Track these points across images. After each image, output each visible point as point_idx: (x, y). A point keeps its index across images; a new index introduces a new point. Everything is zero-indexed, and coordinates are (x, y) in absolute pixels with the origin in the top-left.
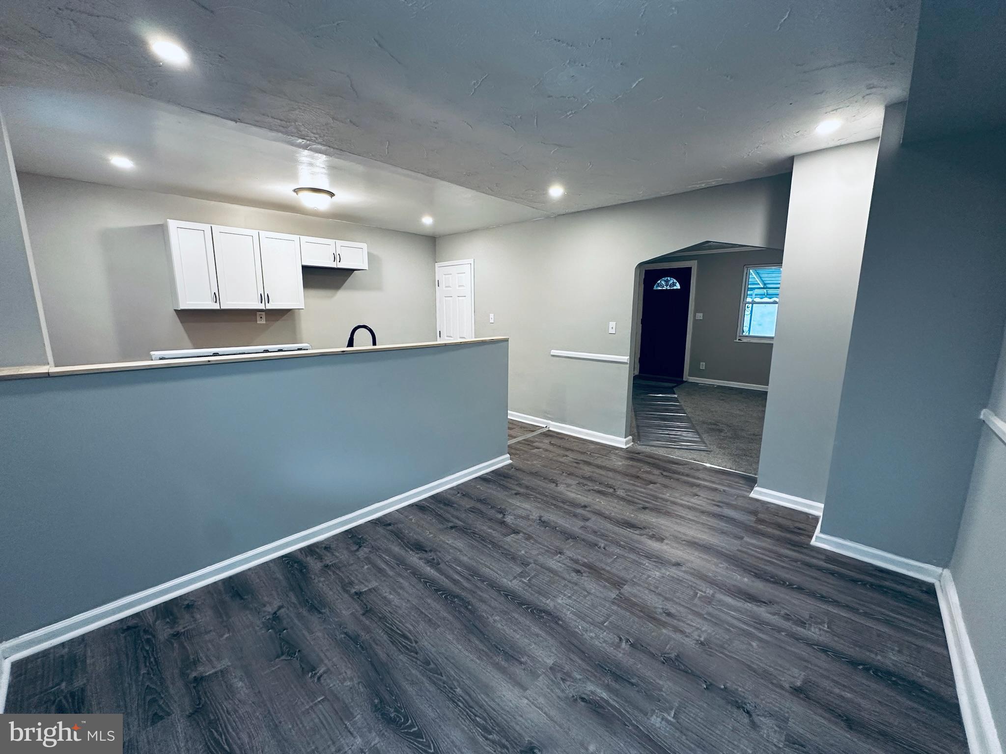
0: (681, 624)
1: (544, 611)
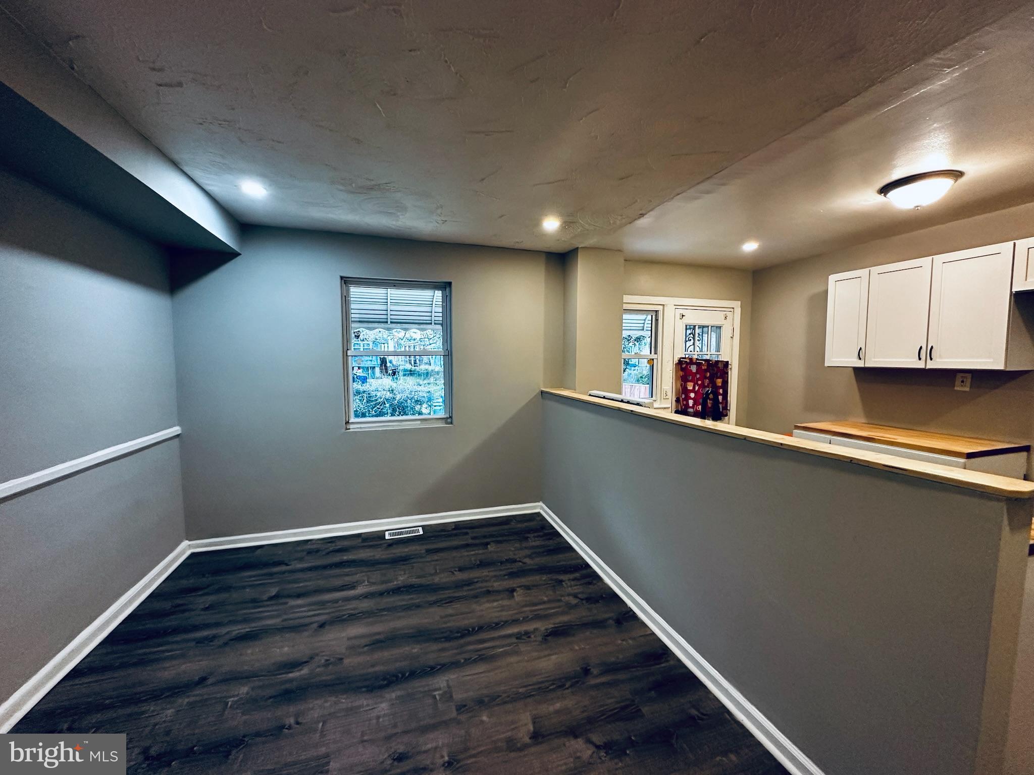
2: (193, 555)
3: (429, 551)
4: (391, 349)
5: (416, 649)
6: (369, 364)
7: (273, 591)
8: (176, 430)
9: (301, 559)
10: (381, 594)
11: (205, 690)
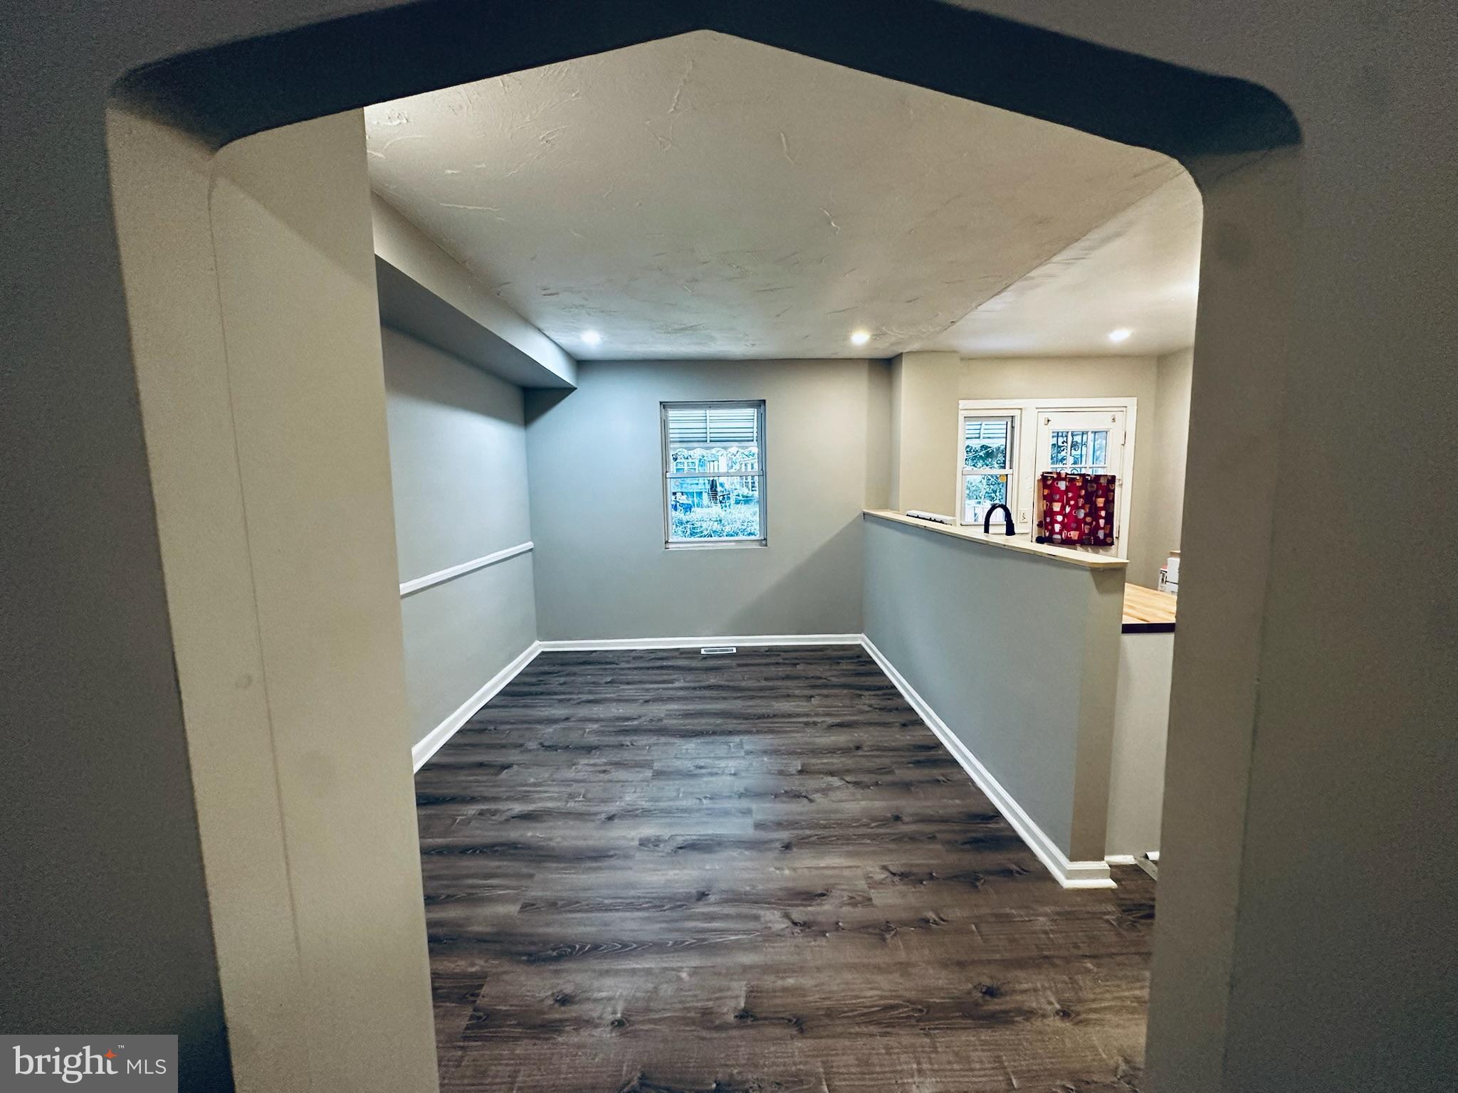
0: (592, 769)
1: (695, 736)
2: (543, 653)
3: (739, 665)
4: (723, 469)
5: (719, 721)
6: (696, 489)
7: (609, 679)
8: (530, 545)
9: (628, 662)
10: (695, 688)
11: (570, 723)
